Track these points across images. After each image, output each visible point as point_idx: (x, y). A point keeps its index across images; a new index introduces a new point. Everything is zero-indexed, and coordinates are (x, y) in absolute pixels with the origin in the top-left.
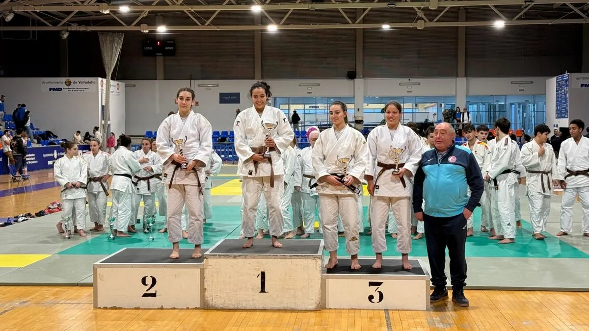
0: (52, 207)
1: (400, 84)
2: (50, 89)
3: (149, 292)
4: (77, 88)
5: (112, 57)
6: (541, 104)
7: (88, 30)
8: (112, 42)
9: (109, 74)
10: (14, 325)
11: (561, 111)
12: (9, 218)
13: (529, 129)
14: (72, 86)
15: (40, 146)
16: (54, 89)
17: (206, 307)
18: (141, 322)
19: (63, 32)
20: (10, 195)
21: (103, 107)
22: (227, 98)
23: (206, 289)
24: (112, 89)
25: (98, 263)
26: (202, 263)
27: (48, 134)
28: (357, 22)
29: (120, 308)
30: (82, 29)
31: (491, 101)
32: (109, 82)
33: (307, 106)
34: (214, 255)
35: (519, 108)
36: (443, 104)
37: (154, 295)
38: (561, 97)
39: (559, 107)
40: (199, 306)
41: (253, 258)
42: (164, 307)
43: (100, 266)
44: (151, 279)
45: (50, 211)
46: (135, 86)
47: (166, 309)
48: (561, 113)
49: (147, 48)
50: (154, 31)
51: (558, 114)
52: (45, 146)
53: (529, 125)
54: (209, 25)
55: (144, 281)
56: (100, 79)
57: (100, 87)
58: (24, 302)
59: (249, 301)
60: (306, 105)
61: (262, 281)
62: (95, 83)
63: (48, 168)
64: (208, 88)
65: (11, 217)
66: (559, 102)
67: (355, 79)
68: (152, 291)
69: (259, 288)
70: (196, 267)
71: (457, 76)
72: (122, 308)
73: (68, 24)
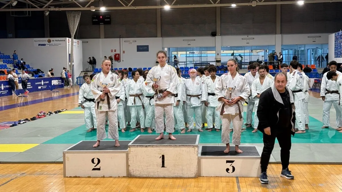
0: (40, 115)
1: (242, 39)
2: (39, 45)
3: (96, 167)
4: (54, 44)
5: (74, 26)
6: (326, 49)
7: (60, 10)
8: (74, 17)
9: (73, 36)
10: (17, 188)
11: (338, 54)
12: (15, 122)
14: (52, 42)
15: (34, 78)
16: (41, 45)
17: (129, 176)
19: (46, 11)
21: (69, 55)
22: (141, 49)
23: (129, 165)
24: (74, 44)
25: (66, 150)
26: (127, 150)
27: (38, 71)
28: (217, 3)
29: (79, 177)
30: (57, 9)
31: (296, 48)
32: (73, 40)
33: (188, 53)
34: (134, 146)
36: (268, 50)
37: (99, 169)
38: (338, 45)
39: (336, 51)
40: (125, 175)
41: (157, 147)
42: (105, 176)
43: (67, 153)
44: (97, 159)
45: (39, 117)
46: (88, 42)
47: (107, 177)
49: (94, 20)
50: (99, 10)
51: (336, 55)
52: (36, 78)
54: (130, 6)
55: (93, 161)
56: (67, 39)
57: (68, 43)
58: (23, 174)
59: (155, 172)
61: (162, 161)
62: (64, 41)
63: (39, 91)
64: (130, 43)
66: (336, 48)
67: (216, 37)
68: (98, 167)
69: (161, 165)
70: (124, 152)
71: (276, 34)
72: (80, 177)
73: (49, 7)
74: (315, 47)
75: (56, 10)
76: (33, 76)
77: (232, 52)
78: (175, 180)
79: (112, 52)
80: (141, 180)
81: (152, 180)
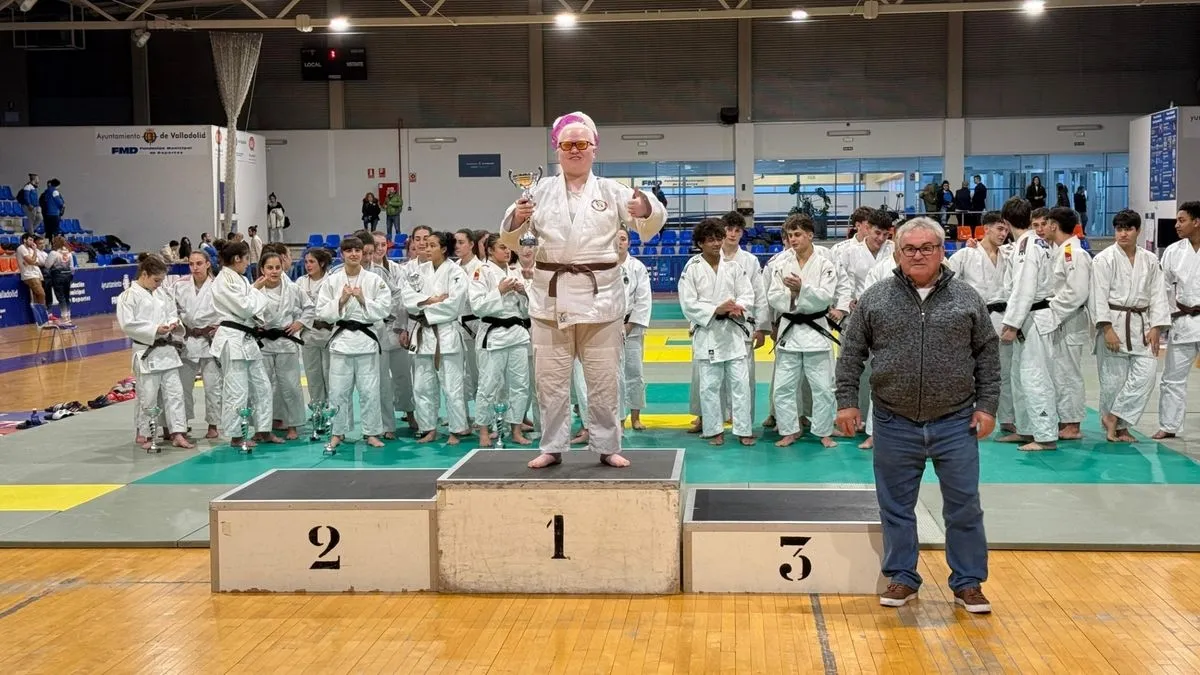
0: (122, 389)
1: (828, 133)
2: (114, 150)
3: (324, 559)
4: (169, 148)
5: (238, 83)
6: (1119, 171)
7: (190, 28)
8: (239, 53)
9: (234, 118)
10: (51, 627)
11: (1160, 186)
12: (35, 412)
13: (1093, 222)
14: (159, 142)
15: (95, 266)
16: (121, 150)
17: (442, 588)
18: (309, 620)
19: (137, 33)
20: (37, 365)
21: (221, 186)
22: (474, 166)
23: (441, 552)
24: (239, 148)
25: (219, 500)
26: (434, 499)
27: (112, 241)
28: (740, 5)
29: (265, 592)
30: (177, 25)
31: (1015, 166)
32: (234, 135)
33: (638, 182)
34: (458, 483)
35: (1073, 180)
36: (917, 175)
37: (335, 565)
38: (1161, 157)
39: (1156, 177)
40: (427, 586)
41: (538, 487)
42: (355, 590)
43: (224, 507)
44: (328, 531)
45: (119, 398)
46: (285, 142)
47: (361, 593)
48: (1161, 189)
49: (310, 65)
50: (324, 29)
51: (1155, 191)
52: (105, 266)
53: (1094, 215)
54: (435, 15)
55: (313, 536)
56: (214, 129)
57: (215, 146)
58: (69, 581)
59: (531, 576)
60: (636, 179)
61: (556, 536)
62: (204, 136)
64: (436, 146)
65: (40, 409)
66: (1155, 168)
67: (737, 124)
68: (330, 557)
69: (550, 550)
70: (421, 507)
71: (946, 116)
72: (269, 592)
73: (149, 16)
74: (1082, 166)
75: (174, 27)
76: (92, 259)
77: (792, 179)
78: (600, 602)
79: (370, 177)
80: (481, 602)
81: (520, 602)
